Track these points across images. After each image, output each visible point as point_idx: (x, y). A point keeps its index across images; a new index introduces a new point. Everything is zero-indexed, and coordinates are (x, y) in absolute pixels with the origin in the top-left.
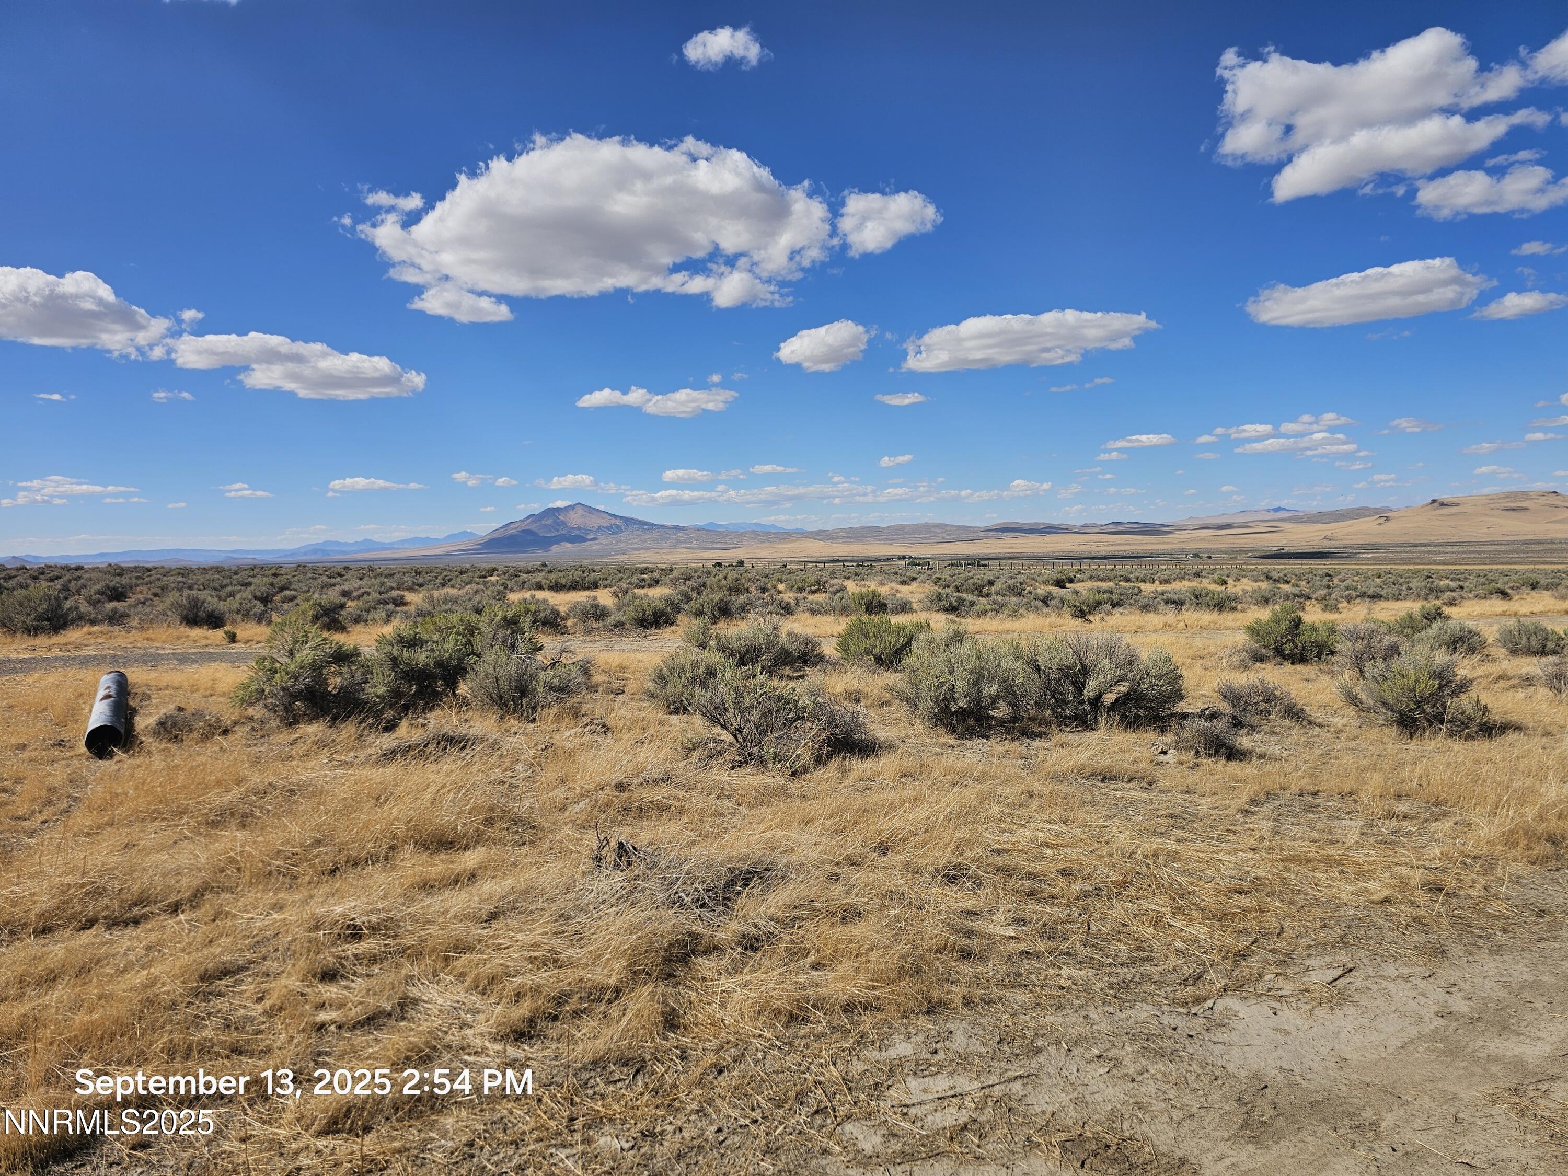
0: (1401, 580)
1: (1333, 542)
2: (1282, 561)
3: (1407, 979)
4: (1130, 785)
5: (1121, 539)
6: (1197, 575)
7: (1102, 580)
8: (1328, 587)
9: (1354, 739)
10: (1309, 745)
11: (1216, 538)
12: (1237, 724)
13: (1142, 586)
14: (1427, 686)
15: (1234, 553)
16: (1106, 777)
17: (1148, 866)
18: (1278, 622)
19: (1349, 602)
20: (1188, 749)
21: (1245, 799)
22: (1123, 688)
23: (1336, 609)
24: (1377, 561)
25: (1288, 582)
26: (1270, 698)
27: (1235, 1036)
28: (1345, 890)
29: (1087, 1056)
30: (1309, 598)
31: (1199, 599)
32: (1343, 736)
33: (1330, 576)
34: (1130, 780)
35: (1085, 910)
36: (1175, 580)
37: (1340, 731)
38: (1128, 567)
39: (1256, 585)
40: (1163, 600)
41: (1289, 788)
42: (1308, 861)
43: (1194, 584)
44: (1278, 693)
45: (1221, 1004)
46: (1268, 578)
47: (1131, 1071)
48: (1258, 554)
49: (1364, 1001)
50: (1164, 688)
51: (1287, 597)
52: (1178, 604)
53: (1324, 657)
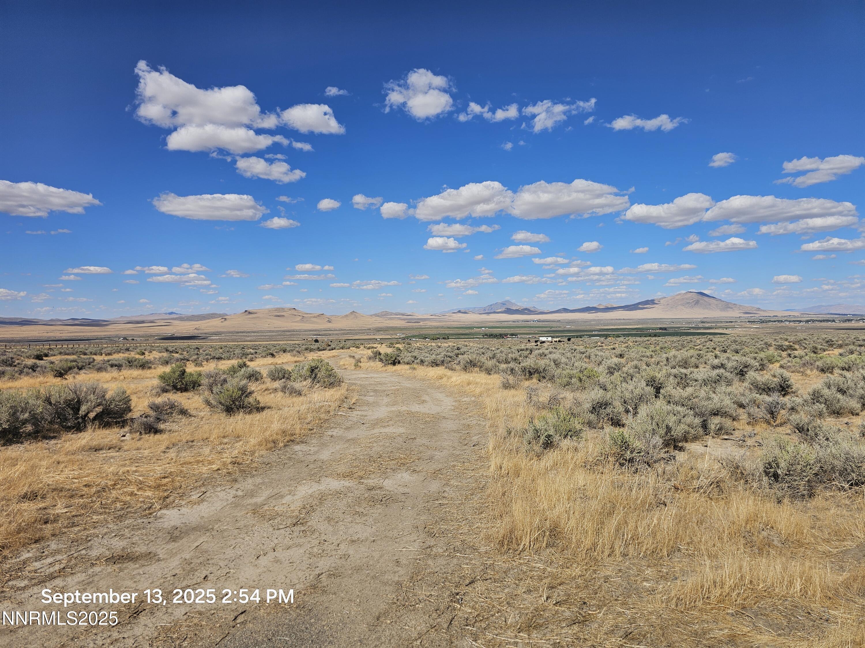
0: (231, 350)
1: (200, 331)
2: (174, 341)
3: (224, 490)
4: (110, 451)
5: (77, 329)
6: (128, 350)
7: (68, 354)
8: (197, 354)
9: (208, 420)
10: (190, 424)
11: (138, 329)
12: (158, 420)
13: (94, 357)
14: (237, 394)
15: (147, 337)
16: (97, 449)
17: (125, 476)
18: (174, 372)
19: (207, 362)
20: (136, 432)
21: (164, 447)
22: (99, 409)
23: (201, 365)
24: (221, 340)
25: (177, 353)
26: (172, 406)
27: (165, 520)
28: (204, 469)
29: (110, 537)
30: (188, 360)
31: (131, 363)
32: (204, 419)
33: (198, 349)
34: (109, 449)
35: (99, 497)
36: (114, 353)
37: (203, 417)
38: (82, 346)
39: (161, 354)
40: (109, 364)
41: (182, 440)
42: (190, 463)
43: (126, 355)
44: (176, 404)
45: (159, 513)
46: (167, 350)
47: (128, 536)
48: (160, 338)
49: (210, 499)
50: (122, 406)
51: (177, 360)
52: (119, 366)
53: (196, 388)
